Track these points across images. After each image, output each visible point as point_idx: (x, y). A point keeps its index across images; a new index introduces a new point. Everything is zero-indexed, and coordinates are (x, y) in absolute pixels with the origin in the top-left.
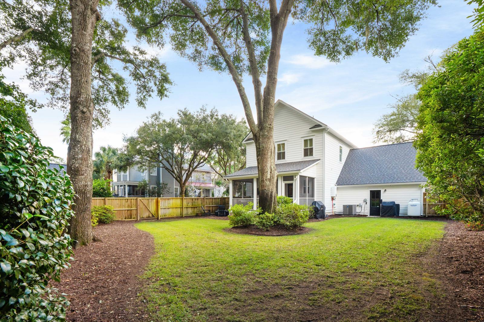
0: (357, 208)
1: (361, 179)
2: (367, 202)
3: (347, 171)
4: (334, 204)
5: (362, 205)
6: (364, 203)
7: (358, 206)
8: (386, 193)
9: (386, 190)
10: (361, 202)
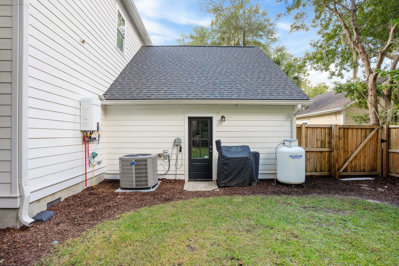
0: (160, 162)
1: (166, 89)
2: (182, 145)
3: (133, 72)
4: (94, 155)
5: (169, 152)
6: (175, 150)
7: (160, 155)
8: (224, 123)
9: (223, 117)
10: (168, 147)
